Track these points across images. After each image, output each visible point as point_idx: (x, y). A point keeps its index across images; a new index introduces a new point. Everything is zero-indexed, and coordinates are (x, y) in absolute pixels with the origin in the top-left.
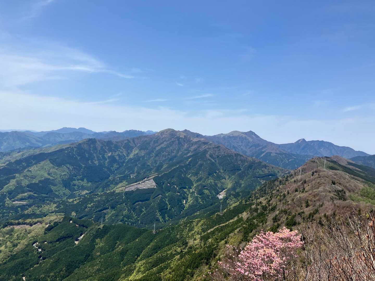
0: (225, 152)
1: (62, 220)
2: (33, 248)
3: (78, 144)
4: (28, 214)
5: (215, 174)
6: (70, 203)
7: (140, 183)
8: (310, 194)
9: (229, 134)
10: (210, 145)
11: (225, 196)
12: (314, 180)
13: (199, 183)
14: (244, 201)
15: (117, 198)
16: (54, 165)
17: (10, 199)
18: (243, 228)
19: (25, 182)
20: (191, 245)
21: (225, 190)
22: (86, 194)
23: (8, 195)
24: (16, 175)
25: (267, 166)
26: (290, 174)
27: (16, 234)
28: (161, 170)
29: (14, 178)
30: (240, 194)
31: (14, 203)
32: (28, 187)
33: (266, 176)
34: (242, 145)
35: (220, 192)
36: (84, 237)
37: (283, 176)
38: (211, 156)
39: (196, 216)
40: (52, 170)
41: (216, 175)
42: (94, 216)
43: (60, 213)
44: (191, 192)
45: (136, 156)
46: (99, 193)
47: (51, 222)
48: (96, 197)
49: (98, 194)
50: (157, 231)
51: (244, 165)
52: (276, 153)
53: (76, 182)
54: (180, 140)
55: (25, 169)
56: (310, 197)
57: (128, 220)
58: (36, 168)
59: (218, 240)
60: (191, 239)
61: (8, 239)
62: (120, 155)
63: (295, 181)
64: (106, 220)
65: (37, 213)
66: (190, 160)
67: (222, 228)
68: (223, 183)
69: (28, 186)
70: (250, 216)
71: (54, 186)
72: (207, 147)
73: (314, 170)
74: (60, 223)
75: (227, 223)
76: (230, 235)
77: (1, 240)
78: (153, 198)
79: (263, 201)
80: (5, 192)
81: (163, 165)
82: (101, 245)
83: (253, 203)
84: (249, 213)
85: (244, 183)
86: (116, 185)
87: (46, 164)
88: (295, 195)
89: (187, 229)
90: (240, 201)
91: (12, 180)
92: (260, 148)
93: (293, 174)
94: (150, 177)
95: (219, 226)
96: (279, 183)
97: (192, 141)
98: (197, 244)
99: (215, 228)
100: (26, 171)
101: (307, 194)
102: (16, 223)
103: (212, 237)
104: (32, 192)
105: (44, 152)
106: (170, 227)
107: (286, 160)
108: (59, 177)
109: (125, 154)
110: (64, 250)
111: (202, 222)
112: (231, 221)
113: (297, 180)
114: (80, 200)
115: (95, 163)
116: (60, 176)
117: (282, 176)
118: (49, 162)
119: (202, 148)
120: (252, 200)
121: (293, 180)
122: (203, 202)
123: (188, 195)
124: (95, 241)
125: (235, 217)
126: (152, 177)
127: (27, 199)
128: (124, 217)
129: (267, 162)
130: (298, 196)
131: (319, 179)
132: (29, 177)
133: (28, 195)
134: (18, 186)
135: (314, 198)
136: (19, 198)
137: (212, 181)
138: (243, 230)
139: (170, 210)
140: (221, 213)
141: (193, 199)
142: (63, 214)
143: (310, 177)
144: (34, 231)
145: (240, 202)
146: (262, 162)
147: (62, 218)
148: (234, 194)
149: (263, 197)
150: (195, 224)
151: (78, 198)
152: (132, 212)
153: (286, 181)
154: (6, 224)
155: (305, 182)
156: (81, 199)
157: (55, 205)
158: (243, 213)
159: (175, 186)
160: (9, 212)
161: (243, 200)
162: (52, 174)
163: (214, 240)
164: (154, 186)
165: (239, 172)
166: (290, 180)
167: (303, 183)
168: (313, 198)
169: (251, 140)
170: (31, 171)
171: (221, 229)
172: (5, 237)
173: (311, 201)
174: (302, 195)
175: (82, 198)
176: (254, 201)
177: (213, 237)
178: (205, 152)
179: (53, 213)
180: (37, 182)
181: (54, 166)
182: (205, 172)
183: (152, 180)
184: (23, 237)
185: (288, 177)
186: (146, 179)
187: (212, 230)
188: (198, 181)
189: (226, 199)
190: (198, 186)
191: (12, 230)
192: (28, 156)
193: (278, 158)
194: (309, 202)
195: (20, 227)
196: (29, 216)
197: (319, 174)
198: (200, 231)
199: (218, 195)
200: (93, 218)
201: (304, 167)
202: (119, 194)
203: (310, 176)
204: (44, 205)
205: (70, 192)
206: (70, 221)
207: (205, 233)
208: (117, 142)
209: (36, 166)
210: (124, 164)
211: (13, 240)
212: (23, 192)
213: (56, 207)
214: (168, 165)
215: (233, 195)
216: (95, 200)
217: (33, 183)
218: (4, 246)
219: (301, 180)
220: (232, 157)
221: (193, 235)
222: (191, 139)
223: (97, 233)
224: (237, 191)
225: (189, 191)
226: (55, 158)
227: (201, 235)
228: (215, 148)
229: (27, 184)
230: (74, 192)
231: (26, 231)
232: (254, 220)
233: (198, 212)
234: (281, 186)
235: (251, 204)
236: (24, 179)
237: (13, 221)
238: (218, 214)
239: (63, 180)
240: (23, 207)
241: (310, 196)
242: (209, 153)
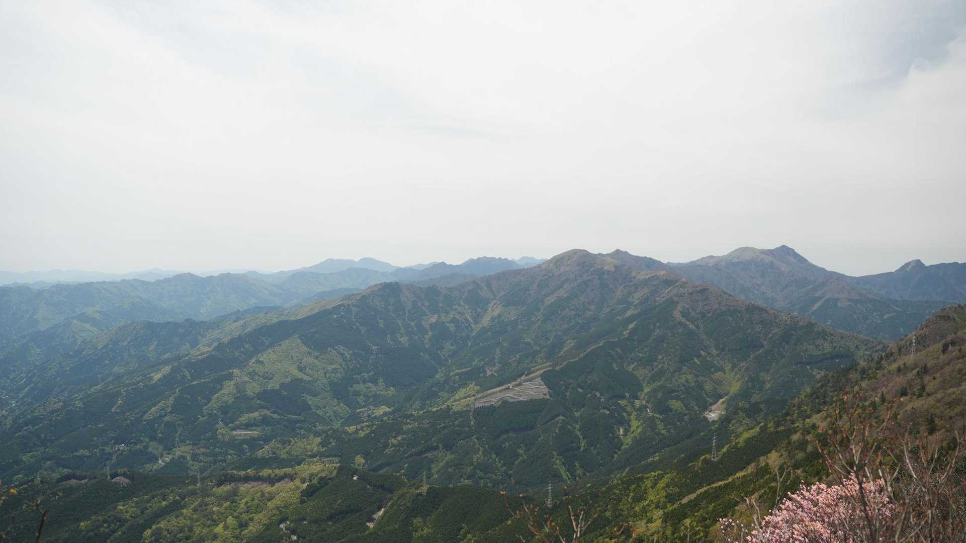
0: (720, 303)
1: (335, 472)
2: (279, 532)
3: (360, 296)
4: (264, 458)
5: (696, 360)
6: (351, 434)
7: (508, 388)
8: (939, 401)
9: (729, 255)
10: (681, 286)
11: (723, 413)
12: (948, 364)
13: (658, 384)
14: (771, 424)
15: (456, 423)
16: (310, 348)
17: (226, 424)
18: (770, 491)
19: (253, 388)
20: (641, 535)
21: (724, 399)
22: (385, 414)
23: (222, 416)
24: (234, 371)
25: (829, 333)
26: (887, 352)
27: (244, 501)
28: (560, 355)
29: (230, 377)
30: (762, 406)
31: (234, 433)
32: (260, 399)
33: (827, 359)
34: (763, 284)
35: (711, 404)
36: (385, 512)
37: (870, 359)
38: (685, 314)
39: (651, 464)
40: (305, 359)
41: (699, 363)
42: (406, 466)
43: (330, 458)
44: (638, 406)
45: (496, 321)
46: (413, 413)
47: (313, 477)
48: (408, 421)
49: (412, 415)
50: (556, 503)
51: (769, 333)
52: (849, 300)
53: (360, 387)
54: (606, 276)
55: (251, 358)
56: (938, 408)
57: (486, 475)
58: (273, 357)
59: (708, 522)
60: (641, 519)
61: (228, 511)
62: (458, 320)
63: (899, 370)
64: (433, 475)
65: (282, 456)
66: (631, 326)
67: (716, 491)
68: (719, 382)
69: (260, 396)
70: (786, 461)
71: (313, 396)
72: (675, 291)
73: (949, 338)
74: (331, 479)
75: (730, 479)
76: (736, 508)
77: (216, 512)
78: (544, 424)
79: (820, 421)
80: (216, 410)
81: (564, 342)
82: (425, 531)
83: (794, 428)
84: (784, 453)
85: (771, 380)
86: (452, 392)
87: (293, 345)
88: (901, 406)
89: (630, 497)
90: (762, 424)
91: (227, 383)
92: (808, 288)
93: (893, 351)
94: (534, 372)
95: (709, 487)
96: (858, 376)
97: (635, 277)
98: (656, 532)
99: (699, 492)
100: (254, 363)
101: (931, 400)
102: (242, 476)
103: (693, 514)
104: (269, 410)
105: (288, 318)
106: (589, 491)
107: (877, 315)
108: (322, 375)
109: (469, 318)
110: (343, 540)
111: (667, 479)
112: (740, 474)
113: (905, 367)
114: (373, 429)
115: (401, 342)
116: (325, 374)
117: (866, 357)
118: (299, 341)
119: (662, 296)
120: (793, 422)
121: (894, 366)
122: (669, 431)
123: (629, 414)
124: (410, 522)
125: (748, 464)
126: (538, 373)
127: (259, 426)
128: (475, 469)
129: (828, 323)
130: (909, 407)
131: (961, 360)
132: (259, 376)
133: (260, 416)
134: (239, 395)
135: (948, 411)
136: (244, 423)
137: (690, 377)
138: (770, 494)
139: (585, 451)
140: (714, 454)
141: (642, 424)
142: (336, 459)
143: (938, 358)
144: (280, 496)
145: (761, 428)
146: (816, 324)
147: (335, 468)
148: (747, 407)
149: (819, 412)
150: (649, 483)
151: (367, 423)
152: (494, 456)
153: (877, 369)
154: (223, 478)
155: (925, 370)
156: (375, 426)
157: (318, 440)
158: (769, 455)
159: (598, 394)
160: (227, 454)
161: (770, 421)
162: (307, 368)
163: (698, 522)
164: (545, 394)
165: (758, 353)
166: (886, 365)
167: (920, 372)
168: (946, 409)
169: (784, 268)
170: (262, 362)
171: (716, 495)
172: (223, 505)
173: (941, 417)
174: (918, 403)
175: (377, 425)
176: (798, 424)
177: (696, 514)
178: (671, 303)
179: (315, 457)
180: (277, 387)
181: (309, 350)
182: (670, 355)
183: (538, 381)
184: (258, 507)
185: (882, 358)
186: (523, 378)
187: (692, 496)
188: (653, 379)
189: (725, 421)
190: (654, 391)
191: (235, 493)
192: (254, 328)
193: (855, 313)
194: (937, 421)
195: (250, 486)
196: (266, 463)
197: (960, 349)
198: (663, 499)
199: (707, 413)
200: (403, 471)
201: (921, 332)
202: (460, 414)
203: (939, 355)
204: (294, 439)
205: (349, 411)
206: (353, 477)
207: (676, 506)
208: (450, 289)
209: (273, 351)
210: (470, 344)
211: (239, 513)
212: (250, 410)
213: (322, 444)
214: (576, 341)
215: (744, 410)
216: (405, 428)
217: (269, 388)
218: (221, 525)
219: (915, 366)
220: (739, 315)
221: (644, 510)
222: (633, 274)
223: (416, 504)
224: (753, 400)
225: (632, 404)
226: (312, 331)
227: (666, 511)
228: (694, 295)
229: (257, 391)
230: (358, 411)
231: (263, 495)
232: (798, 469)
233: (657, 454)
234: (864, 384)
235: (789, 430)
236: (251, 381)
237: (236, 472)
238: (705, 458)
239: (331, 383)
240: (253, 443)
241: (939, 405)
242: (679, 308)
